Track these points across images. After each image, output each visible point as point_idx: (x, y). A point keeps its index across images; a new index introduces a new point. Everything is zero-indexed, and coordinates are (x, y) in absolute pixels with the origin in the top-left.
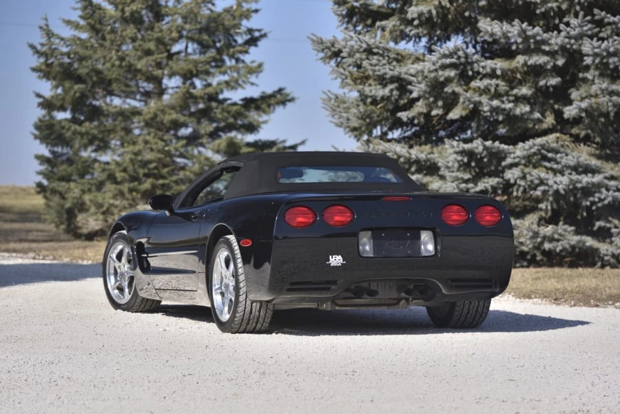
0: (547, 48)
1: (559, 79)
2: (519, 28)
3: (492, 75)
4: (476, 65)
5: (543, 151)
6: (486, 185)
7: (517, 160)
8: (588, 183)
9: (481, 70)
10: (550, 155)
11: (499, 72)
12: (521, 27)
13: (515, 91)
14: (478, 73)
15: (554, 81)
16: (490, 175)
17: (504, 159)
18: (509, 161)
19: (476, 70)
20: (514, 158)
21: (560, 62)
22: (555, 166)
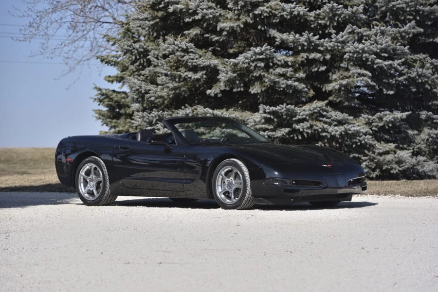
0: (322, 49)
1: (325, 67)
2: (307, 37)
3: (286, 65)
4: (275, 59)
5: (321, 111)
6: (283, 132)
7: (304, 117)
8: (354, 131)
9: (278, 62)
10: (324, 113)
11: (290, 64)
12: (308, 36)
13: (297, 75)
14: (276, 64)
15: (323, 68)
16: (285, 127)
17: (295, 116)
18: (298, 117)
19: (275, 62)
20: (302, 116)
21: (328, 57)
22: (328, 120)
